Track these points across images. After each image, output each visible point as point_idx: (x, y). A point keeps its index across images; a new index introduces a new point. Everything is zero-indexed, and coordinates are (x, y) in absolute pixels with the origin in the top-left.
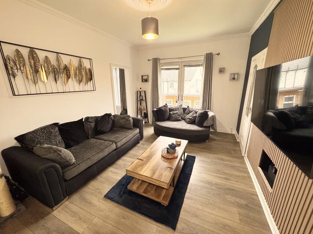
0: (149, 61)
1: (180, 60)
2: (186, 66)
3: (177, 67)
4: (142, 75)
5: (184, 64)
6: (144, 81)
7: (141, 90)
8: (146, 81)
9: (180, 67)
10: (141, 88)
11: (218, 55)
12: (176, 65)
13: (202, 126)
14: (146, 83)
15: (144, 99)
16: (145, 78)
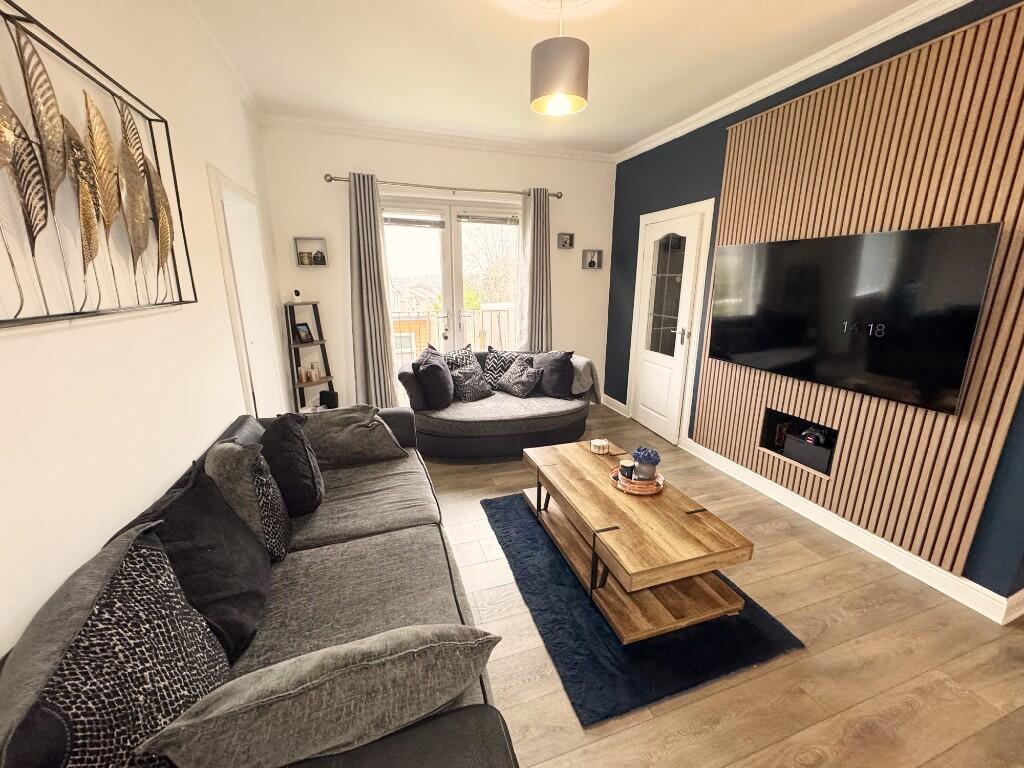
0: (330, 180)
1: (448, 196)
2: (467, 217)
3: (437, 218)
4: (299, 235)
5: (459, 210)
6: (306, 261)
7: (298, 300)
8: (319, 260)
9: (445, 219)
10: (297, 293)
11: (559, 197)
12: (433, 211)
13: (572, 397)
14: (317, 270)
15: (316, 337)
16: (313, 248)
